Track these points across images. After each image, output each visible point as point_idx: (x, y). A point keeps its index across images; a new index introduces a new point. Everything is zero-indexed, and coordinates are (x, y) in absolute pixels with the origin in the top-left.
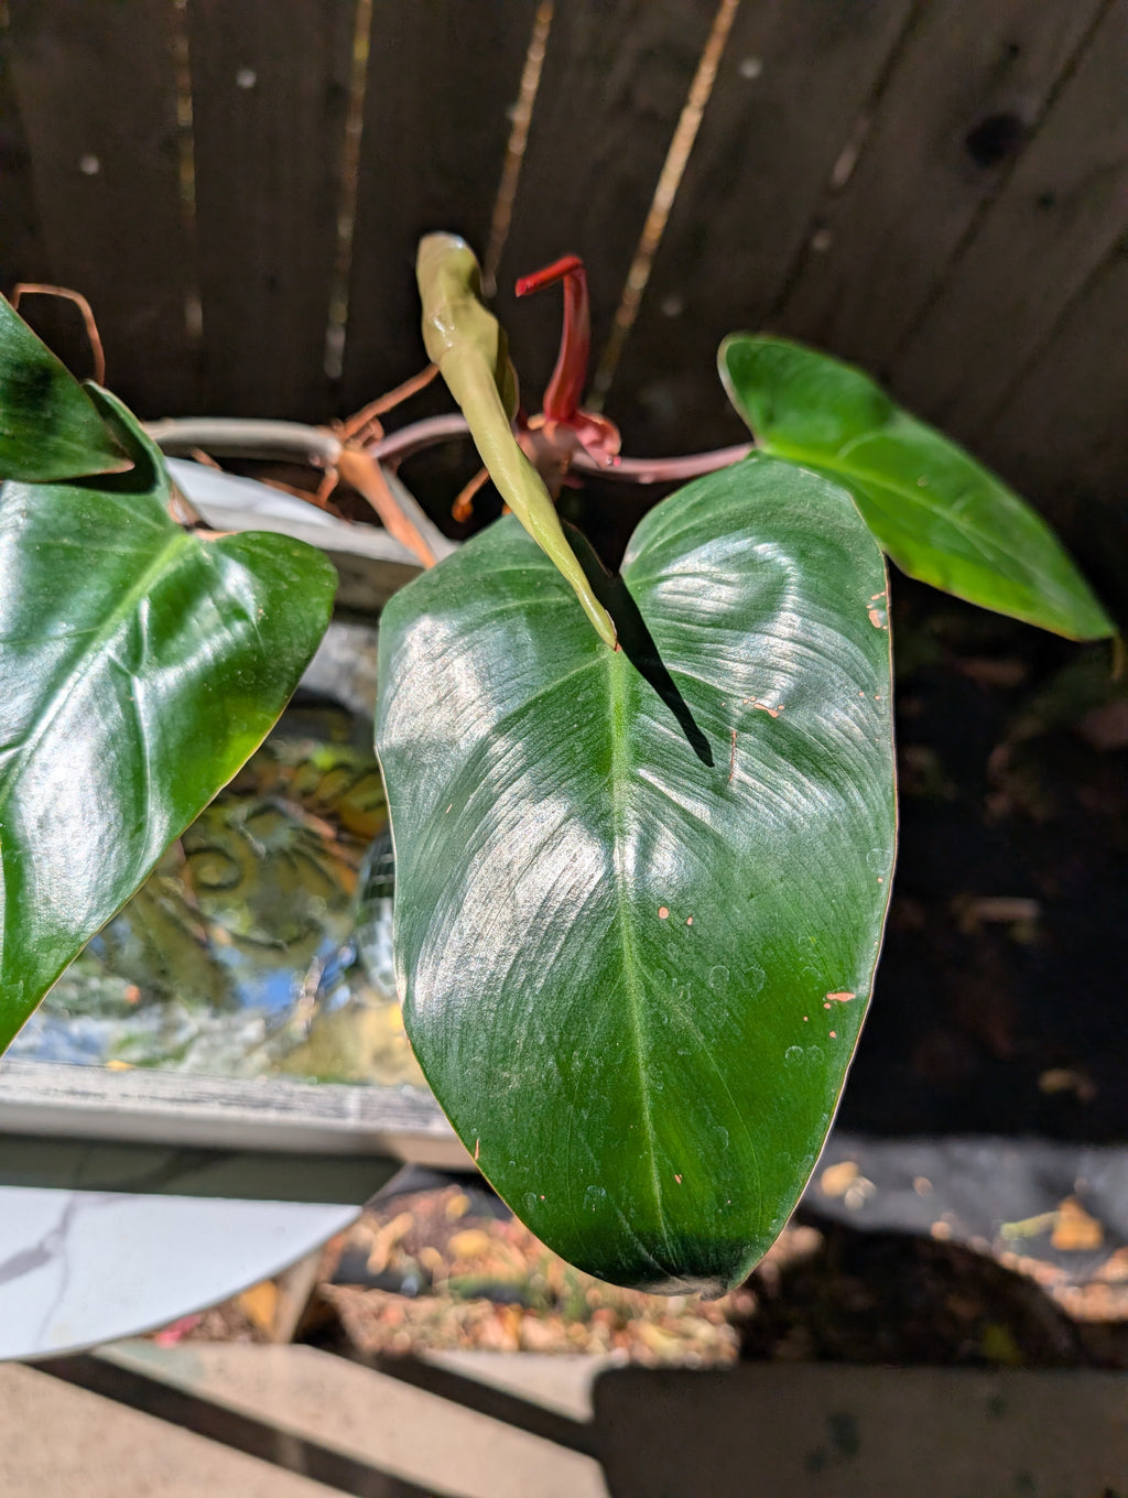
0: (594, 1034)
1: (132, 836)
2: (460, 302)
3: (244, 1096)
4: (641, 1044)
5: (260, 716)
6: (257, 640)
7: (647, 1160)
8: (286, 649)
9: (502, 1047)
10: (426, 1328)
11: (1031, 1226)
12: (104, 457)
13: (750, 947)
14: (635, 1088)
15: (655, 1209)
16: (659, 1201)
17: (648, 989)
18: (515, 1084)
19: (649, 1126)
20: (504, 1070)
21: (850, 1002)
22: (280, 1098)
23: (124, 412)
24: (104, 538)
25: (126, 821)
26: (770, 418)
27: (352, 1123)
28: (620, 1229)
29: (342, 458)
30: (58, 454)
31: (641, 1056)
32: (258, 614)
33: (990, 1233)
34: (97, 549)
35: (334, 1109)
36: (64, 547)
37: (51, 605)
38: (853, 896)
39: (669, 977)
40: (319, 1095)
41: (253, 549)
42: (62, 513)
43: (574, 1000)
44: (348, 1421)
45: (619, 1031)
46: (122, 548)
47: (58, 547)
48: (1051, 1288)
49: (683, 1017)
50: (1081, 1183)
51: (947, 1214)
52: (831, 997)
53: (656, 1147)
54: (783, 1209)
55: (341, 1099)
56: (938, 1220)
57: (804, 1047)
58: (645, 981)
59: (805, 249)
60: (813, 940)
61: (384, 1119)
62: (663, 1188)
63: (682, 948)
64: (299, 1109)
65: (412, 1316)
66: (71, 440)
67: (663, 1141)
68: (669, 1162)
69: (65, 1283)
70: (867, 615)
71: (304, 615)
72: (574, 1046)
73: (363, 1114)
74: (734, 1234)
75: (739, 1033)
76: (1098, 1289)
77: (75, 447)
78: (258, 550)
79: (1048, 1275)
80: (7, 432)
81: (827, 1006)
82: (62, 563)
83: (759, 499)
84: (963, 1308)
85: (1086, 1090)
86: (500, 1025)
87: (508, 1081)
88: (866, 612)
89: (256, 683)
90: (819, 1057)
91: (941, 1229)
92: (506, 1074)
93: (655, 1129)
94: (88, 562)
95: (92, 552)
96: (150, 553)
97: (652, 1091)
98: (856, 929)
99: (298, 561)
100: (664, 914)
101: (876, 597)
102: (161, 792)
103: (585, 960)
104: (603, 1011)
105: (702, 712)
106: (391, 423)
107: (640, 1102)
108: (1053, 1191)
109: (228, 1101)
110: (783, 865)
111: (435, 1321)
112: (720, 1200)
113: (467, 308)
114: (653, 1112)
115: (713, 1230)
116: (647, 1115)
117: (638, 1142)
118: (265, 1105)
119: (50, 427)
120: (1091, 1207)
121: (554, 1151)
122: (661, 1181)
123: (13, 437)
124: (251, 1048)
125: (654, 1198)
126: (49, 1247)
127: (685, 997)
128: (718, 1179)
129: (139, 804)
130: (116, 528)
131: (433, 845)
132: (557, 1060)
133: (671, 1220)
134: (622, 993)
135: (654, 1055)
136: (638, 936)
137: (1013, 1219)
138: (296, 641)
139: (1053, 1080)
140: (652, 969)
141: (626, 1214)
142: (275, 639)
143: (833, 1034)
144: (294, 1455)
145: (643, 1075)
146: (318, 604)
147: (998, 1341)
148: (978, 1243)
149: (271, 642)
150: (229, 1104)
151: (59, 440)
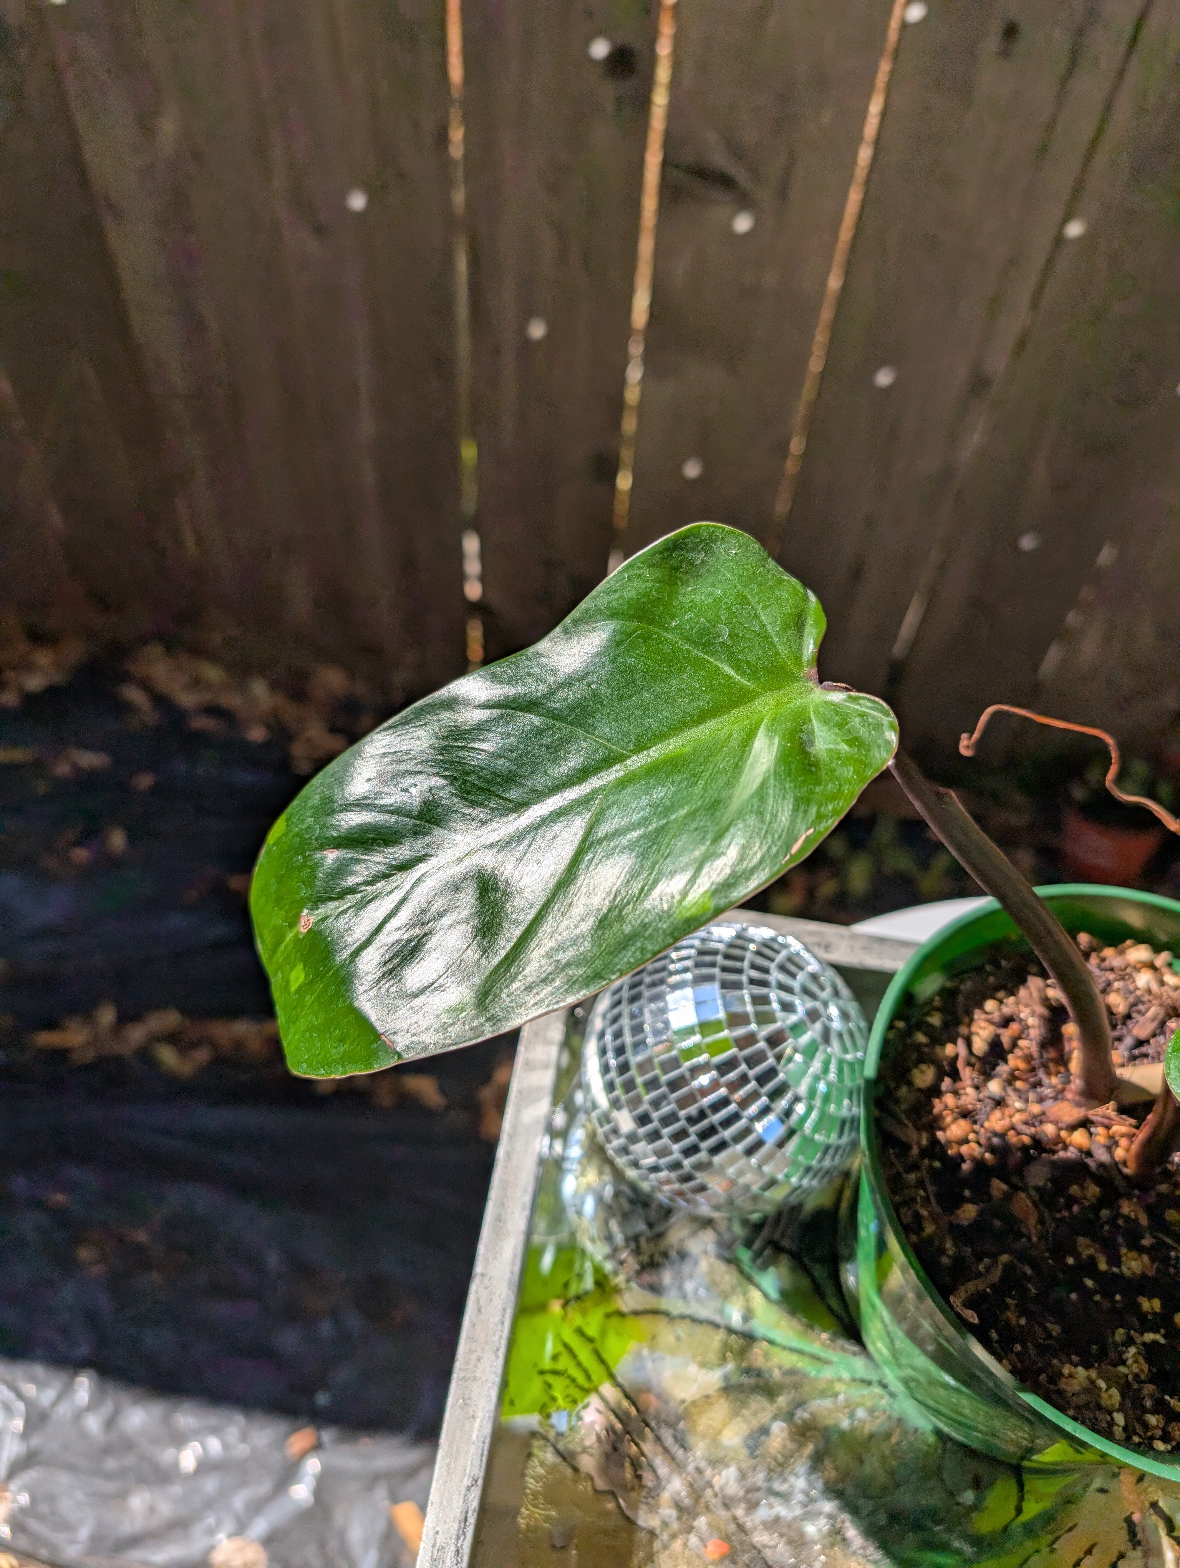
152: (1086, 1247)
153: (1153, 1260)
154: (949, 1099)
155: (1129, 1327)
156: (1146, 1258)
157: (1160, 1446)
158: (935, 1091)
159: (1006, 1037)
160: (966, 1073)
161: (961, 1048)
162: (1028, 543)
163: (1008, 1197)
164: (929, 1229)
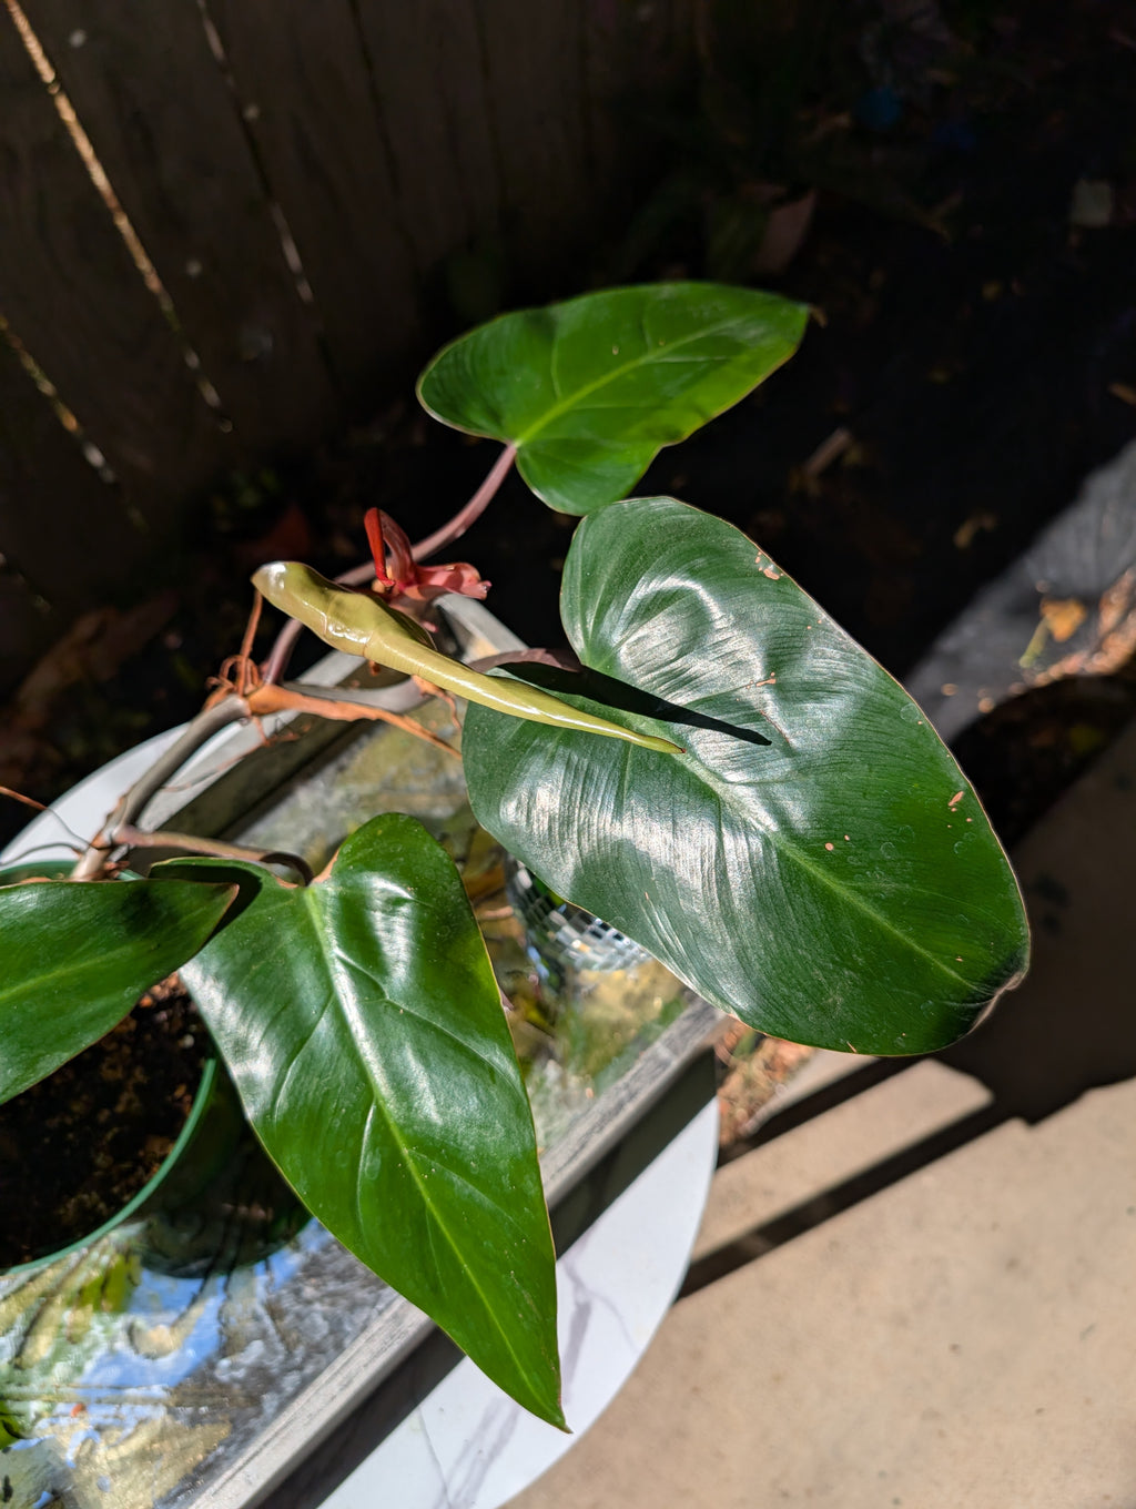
0: (852, 938)
1: (494, 1082)
2: (332, 606)
3: (604, 1115)
4: (880, 918)
5: (472, 943)
6: (427, 907)
7: (937, 967)
8: (446, 893)
9: (815, 990)
10: (748, 1093)
11: (1035, 646)
12: (218, 900)
13: (889, 820)
14: (898, 941)
15: (960, 983)
16: (960, 978)
17: (858, 890)
18: (840, 1000)
19: (922, 951)
20: (826, 999)
21: (964, 797)
22: (623, 1094)
23: (193, 861)
24: (270, 942)
25: (481, 1076)
26: (495, 416)
27: (675, 1063)
28: (952, 1008)
29: (251, 705)
30: (193, 926)
31: (887, 924)
32: (410, 893)
33: (1017, 675)
34: (274, 953)
35: (659, 1066)
36: (258, 973)
37: (293, 1012)
38: (914, 744)
39: (864, 874)
40: (642, 1069)
41: (357, 857)
42: (233, 956)
43: (828, 932)
44: (768, 1193)
45: (864, 924)
46: (289, 936)
47: (255, 976)
48: (1083, 669)
49: (888, 886)
50: (1041, 586)
51: (981, 692)
52: (951, 804)
53: (935, 957)
54: (1021, 920)
55: (654, 1057)
56: (979, 700)
57: (961, 840)
58: (854, 888)
59: (245, 124)
60: (916, 785)
61: (691, 1041)
62: (956, 971)
63: (856, 854)
64: (641, 1089)
65: (732, 1097)
66: (191, 911)
67: (936, 951)
68: (947, 957)
69: (613, 1308)
70: (764, 576)
71: (431, 865)
72: (850, 954)
73: (676, 1052)
74: (1007, 954)
75: (923, 865)
76: (1110, 641)
77: (198, 912)
78: (360, 854)
79: (1073, 664)
80: (153, 947)
81: (954, 810)
82: (268, 981)
83: (620, 550)
84: (1043, 739)
85: (989, 523)
86: (802, 981)
87: (835, 1003)
88: (762, 575)
89: (451, 928)
90: (973, 837)
91: (985, 705)
92: (830, 1000)
93: (927, 949)
94: (280, 965)
95: (275, 957)
96: (304, 923)
97: (908, 934)
98: (932, 758)
99: (387, 834)
100: (830, 847)
101: (758, 560)
102: (477, 1041)
103: (811, 907)
104: (846, 923)
105: (732, 715)
106: (260, 654)
107: (908, 945)
108: (1028, 610)
109: (600, 1126)
110: (863, 763)
111: (749, 1083)
112: (987, 947)
113: (339, 604)
114: (919, 943)
115: (996, 962)
116: (917, 947)
117: (925, 964)
118: (620, 1106)
119: (173, 918)
120: (1060, 596)
121: (889, 1010)
122: (952, 968)
123: (159, 946)
124: (562, 1080)
125: (956, 979)
126: (582, 1300)
127: (881, 875)
128: (977, 939)
129: (476, 1061)
130: (270, 929)
131: (661, 924)
132: (849, 968)
133: (972, 980)
134: (848, 905)
135: (893, 918)
136: (828, 870)
137: (1021, 652)
138: (445, 883)
139: (963, 537)
140: (852, 879)
141: (949, 999)
142: (434, 896)
143: (969, 820)
144: (759, 1243)
145: (897, 932)
146: (430, 849)
147: (1082, 737)
148: (1015, 689)
149: (435, 899)
150: (602, 1129)
151: (185, 919)
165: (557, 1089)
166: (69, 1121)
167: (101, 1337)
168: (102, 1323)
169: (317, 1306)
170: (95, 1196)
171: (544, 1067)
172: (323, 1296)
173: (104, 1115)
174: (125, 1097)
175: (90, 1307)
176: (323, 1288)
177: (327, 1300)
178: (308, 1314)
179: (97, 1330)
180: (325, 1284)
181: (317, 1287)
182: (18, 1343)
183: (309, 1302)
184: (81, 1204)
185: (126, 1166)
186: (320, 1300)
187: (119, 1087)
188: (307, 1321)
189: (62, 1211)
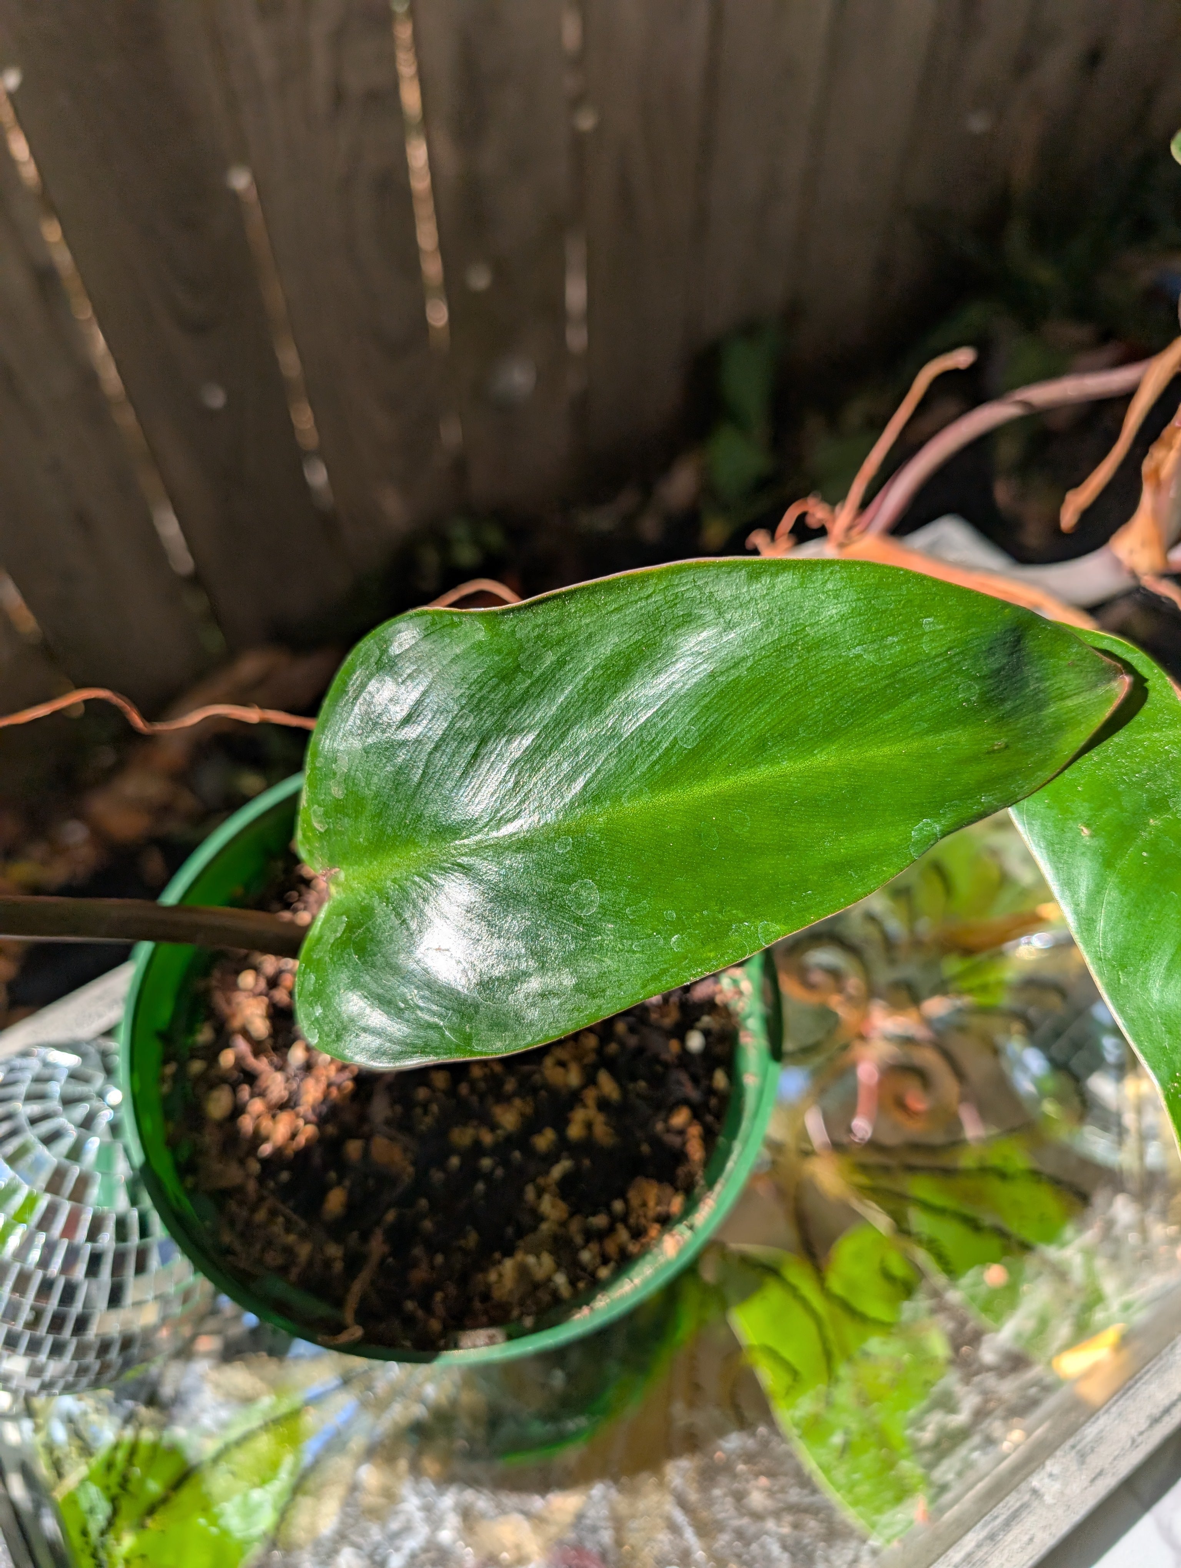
80: (1000, 743)
152: (462, 1136)
153: (523, 1098)
154: (257, 1106)
155: (533, 1180)
156: (517, 1102)
157: (604, 1273)
158: (238, 1110)
159: (280, 995)
160: (262, 1065)
161: (242, 1045)
162: (216, 399)
163: (366, 1152)
164: (304, 1251)
165: (1133, 1238)
166: (487, 1138)
167: (418, 1516)
168: (420, 1494)
169: (770, 1524)
170: (547, 1260)
171: (1110, 1204)
172: (783, 1510)
173: (544, 1140)
174: (579, 1116)
175: (403, 1464)
176: (780, 1496)
177: (788, 1518)
178: (757, 1537)
179: (411, 1504)
180: (783, 1490)
181: (771, 1493)
182: (281, 1503)
183: (757, 1516)
184: (523, 1271)
185: (600, 1221)
186: (777, 1514)
187: (575, 1098)
188: (754, 1547)
189: (493, 1277)
